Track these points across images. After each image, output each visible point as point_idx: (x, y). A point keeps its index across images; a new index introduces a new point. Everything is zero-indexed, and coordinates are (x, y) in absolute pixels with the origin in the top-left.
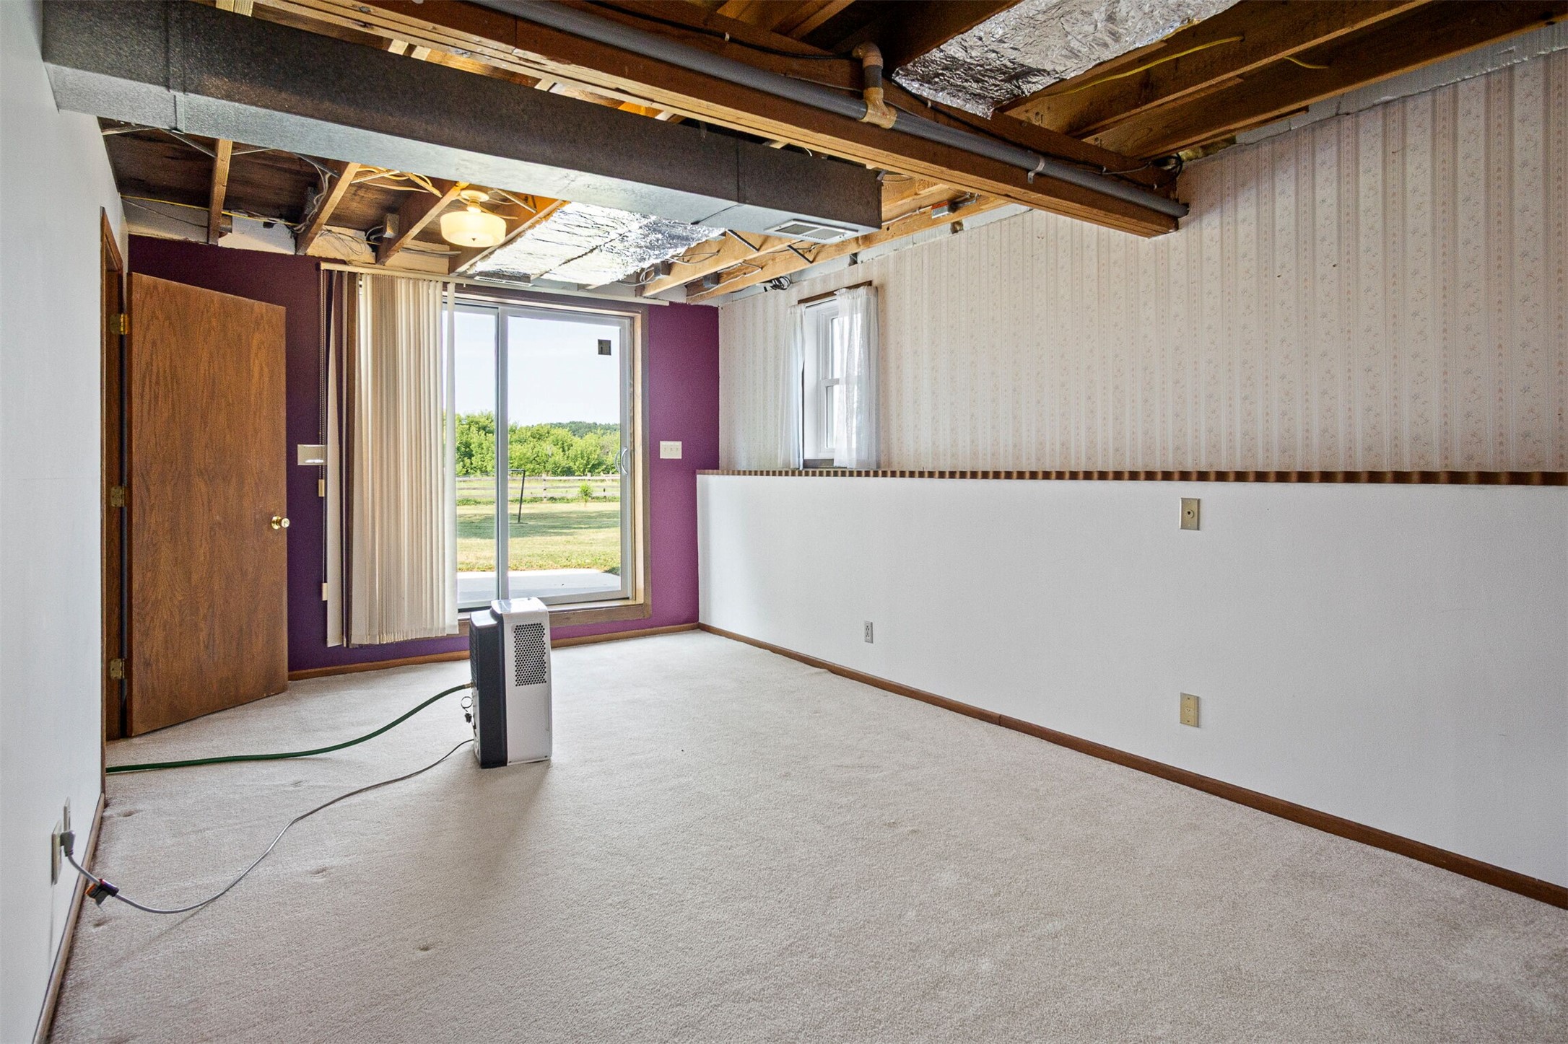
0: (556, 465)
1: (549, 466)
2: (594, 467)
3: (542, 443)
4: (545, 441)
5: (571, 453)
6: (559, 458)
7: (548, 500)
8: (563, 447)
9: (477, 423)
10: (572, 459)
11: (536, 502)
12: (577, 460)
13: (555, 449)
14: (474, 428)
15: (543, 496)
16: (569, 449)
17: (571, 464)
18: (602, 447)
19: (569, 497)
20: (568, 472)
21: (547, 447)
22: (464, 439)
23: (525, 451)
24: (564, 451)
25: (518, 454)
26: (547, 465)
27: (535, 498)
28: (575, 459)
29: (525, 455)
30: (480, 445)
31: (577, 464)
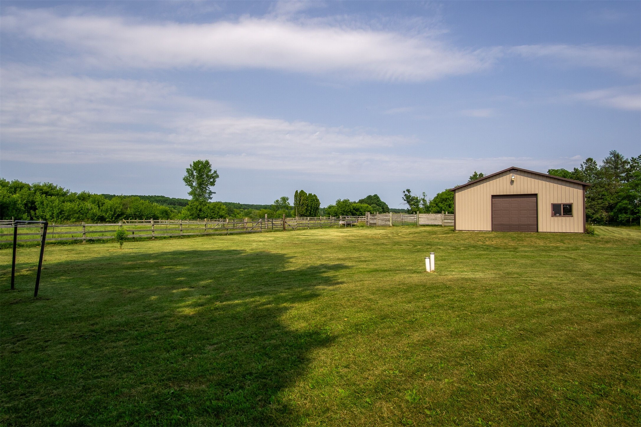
0: (94, 215)
1: (89, 216)
2: (119, 216)
3: (85, 202)
4: (87, 201)
5: (104, 208)
6: (95, 210)
7: (86, 242)
8: (99, 205)
9: (41, 190)
10: (104, 211)
11: (76, 243)
12: (107, 212)
13: (93, 206)
14: (38, 193)
15: (84, 237)
16: (102, 206)
17: (104, 214)
18: (124, 205)
19: (105, 238)
20: (102, 219)
21: (88, 205)
22: (31, 199)
23: (73, 206)
24: (99, 207)
25: (68, 208)
26: (88, 215)
27: (76, 240)
28: (106, 211)
29: (73, 208)
30: (42, 203)
31: (108, 214)
